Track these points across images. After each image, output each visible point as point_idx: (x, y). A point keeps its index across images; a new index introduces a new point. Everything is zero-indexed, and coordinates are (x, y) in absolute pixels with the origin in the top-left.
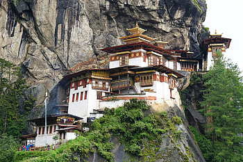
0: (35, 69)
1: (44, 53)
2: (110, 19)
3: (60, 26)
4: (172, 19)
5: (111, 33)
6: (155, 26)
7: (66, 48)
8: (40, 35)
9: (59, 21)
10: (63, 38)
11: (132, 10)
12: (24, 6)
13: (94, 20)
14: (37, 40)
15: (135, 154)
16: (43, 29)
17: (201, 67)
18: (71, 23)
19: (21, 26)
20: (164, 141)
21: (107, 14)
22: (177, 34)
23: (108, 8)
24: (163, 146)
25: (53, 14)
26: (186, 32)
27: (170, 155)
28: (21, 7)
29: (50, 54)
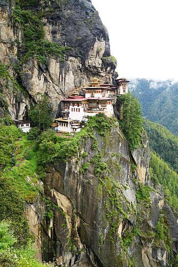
0: (51, 94)
1: (54, 87)
2: (81, 71)
3: (61, 75)
4: (106, 71)
5: (82, 77)
6: (99, 74)
7: (63, 85)
8: (52, 79)
9: (61, 73)
10: (62, 80)
11: (90, 67)
12: (45, 67)
13: (75, 72)
14: (51, 81)
15: (103, 135)
16: (53, 77)
17: (117, 92)
18: (65, 74)
19: (43, 75)
20: (112, 129)
21: (80, 70)
22: (107, 77)
23: (81, 67)
24: (112, 131)
25: (58, 70)
26: (111, 76)
27: (114, 134)
28: (43, 67)
29: (57, 88)
